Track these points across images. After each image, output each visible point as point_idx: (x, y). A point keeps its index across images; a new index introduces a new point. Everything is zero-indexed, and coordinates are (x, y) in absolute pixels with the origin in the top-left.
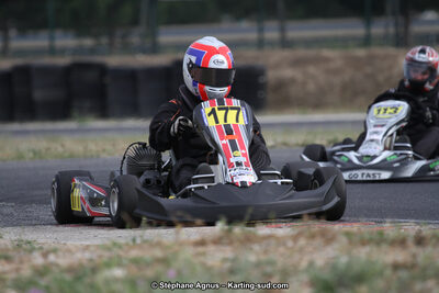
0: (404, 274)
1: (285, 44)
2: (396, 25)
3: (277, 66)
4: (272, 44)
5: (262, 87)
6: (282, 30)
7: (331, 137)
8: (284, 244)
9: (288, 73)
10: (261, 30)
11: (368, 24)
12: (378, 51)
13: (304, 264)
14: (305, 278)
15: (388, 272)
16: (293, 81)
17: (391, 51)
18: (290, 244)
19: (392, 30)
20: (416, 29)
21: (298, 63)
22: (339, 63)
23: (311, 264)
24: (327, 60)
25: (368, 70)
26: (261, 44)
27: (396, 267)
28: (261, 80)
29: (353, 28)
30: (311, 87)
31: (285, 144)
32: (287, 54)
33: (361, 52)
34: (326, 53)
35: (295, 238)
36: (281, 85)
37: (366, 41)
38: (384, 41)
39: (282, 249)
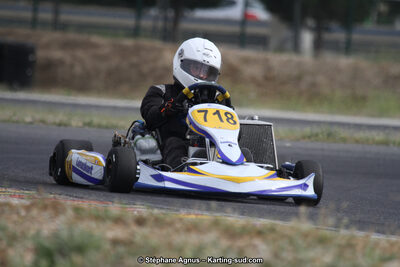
0: (121, 249)
1: (57, 26)
2: (166, 19)
3: (47, 46)
4: (44, 24)
5: (32, 64)
6: (56, 12)
7: (87, 120)
8: (18, 213)
9: (57, 54)
10: (35, 10)
11: (139, 16)
12: (146, 42)
13: (32, 232)
14: (30, 244)
15: (107, 246)
16: (61, 62)
17: (158, 44)
18: (23, 213)
19: (160, 24)
20: (184, 25)
21: (67, 45)
22: (106, 51)
23: (38, 233)
24: (95, 46)
25: (134, 60)
26: (34, 23)
27: (115, 242)
28: (31, 58)
29: (125, 18)
30: (78, 69)
31: (43, 122)
32: (57, 35)
33: (129, 42)
34: (95, 39)
35: (28, 208)
36: (50, 65)
37: (136, 32)
38: (153, 33)
39: (15, 217)
